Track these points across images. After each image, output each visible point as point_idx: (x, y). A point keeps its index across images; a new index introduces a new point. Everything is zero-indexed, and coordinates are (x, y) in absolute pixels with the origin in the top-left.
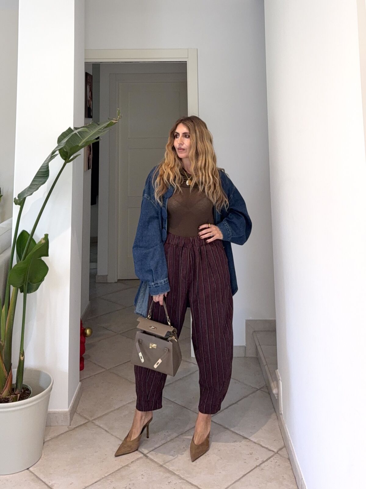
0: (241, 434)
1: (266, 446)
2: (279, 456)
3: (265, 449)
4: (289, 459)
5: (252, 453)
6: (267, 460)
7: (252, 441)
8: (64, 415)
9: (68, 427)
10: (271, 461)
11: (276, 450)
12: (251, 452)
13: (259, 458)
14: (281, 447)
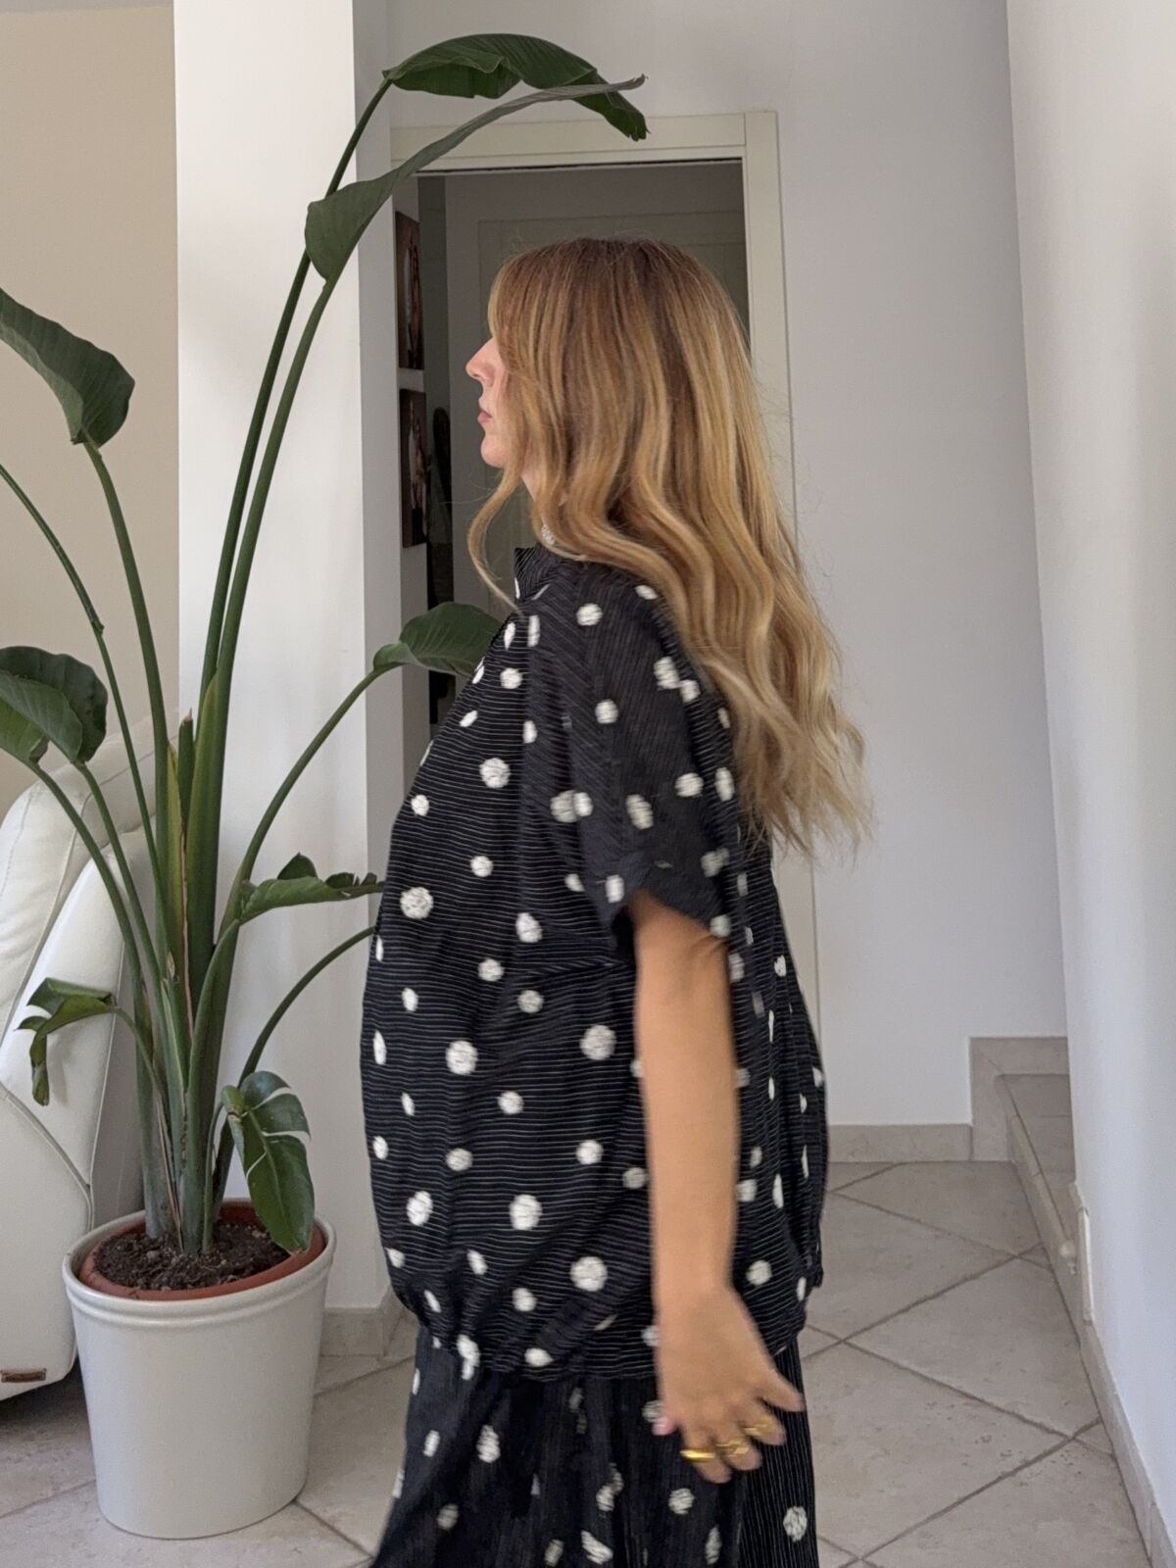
0: (953, 1385)
1: (1037, 1420)
2: (1081, 1447)
3: (1034, 1429)
4: (1113, 1457)
5: (990, 1437)
6: (1039, 1459)
7: (989, 1404)
8: (364, 1322)
9: (378, 1360)
10: (1054, 1462)
11: (1070, 1433)
12: (985, 1434)
13: (1013, 1452)
14: (1088, 1422)
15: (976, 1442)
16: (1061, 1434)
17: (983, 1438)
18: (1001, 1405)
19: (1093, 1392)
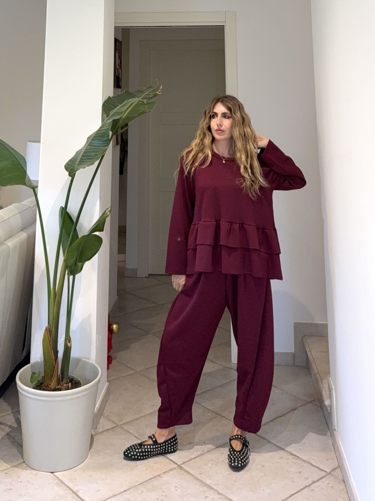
0: (289, 450)
1: (317, 466)
3: (316, 469)
4: (344, 481)
5: (301, 471)
6: (318, 480)
7: (300, 459)
9: (94, 431)
10: (323, 482)
11: (328, 471)
13: (309, 478)
14: (335, 467)
15: (296, 473)
16: (326, 472)
17: (299, 471)
18: (305, 459)
19: (336, 456)
